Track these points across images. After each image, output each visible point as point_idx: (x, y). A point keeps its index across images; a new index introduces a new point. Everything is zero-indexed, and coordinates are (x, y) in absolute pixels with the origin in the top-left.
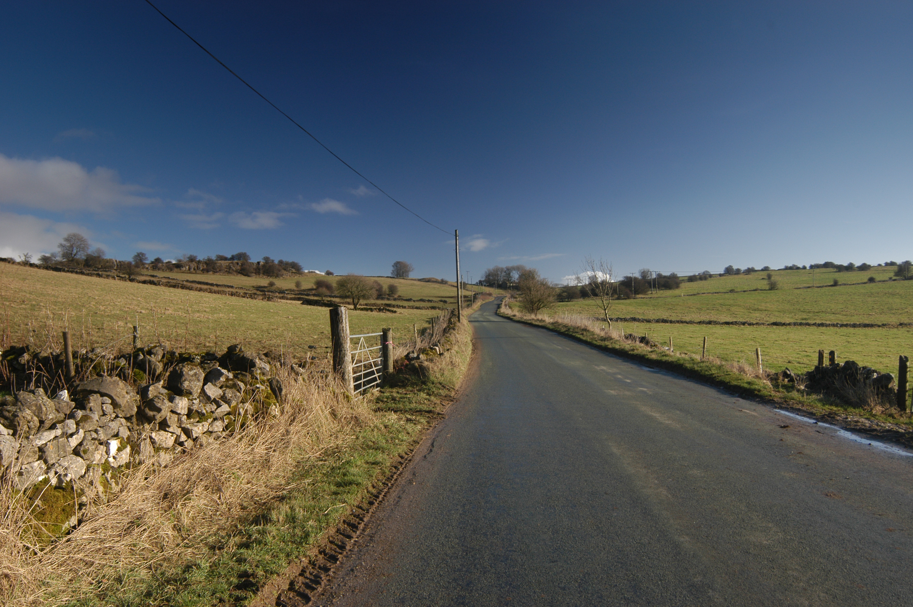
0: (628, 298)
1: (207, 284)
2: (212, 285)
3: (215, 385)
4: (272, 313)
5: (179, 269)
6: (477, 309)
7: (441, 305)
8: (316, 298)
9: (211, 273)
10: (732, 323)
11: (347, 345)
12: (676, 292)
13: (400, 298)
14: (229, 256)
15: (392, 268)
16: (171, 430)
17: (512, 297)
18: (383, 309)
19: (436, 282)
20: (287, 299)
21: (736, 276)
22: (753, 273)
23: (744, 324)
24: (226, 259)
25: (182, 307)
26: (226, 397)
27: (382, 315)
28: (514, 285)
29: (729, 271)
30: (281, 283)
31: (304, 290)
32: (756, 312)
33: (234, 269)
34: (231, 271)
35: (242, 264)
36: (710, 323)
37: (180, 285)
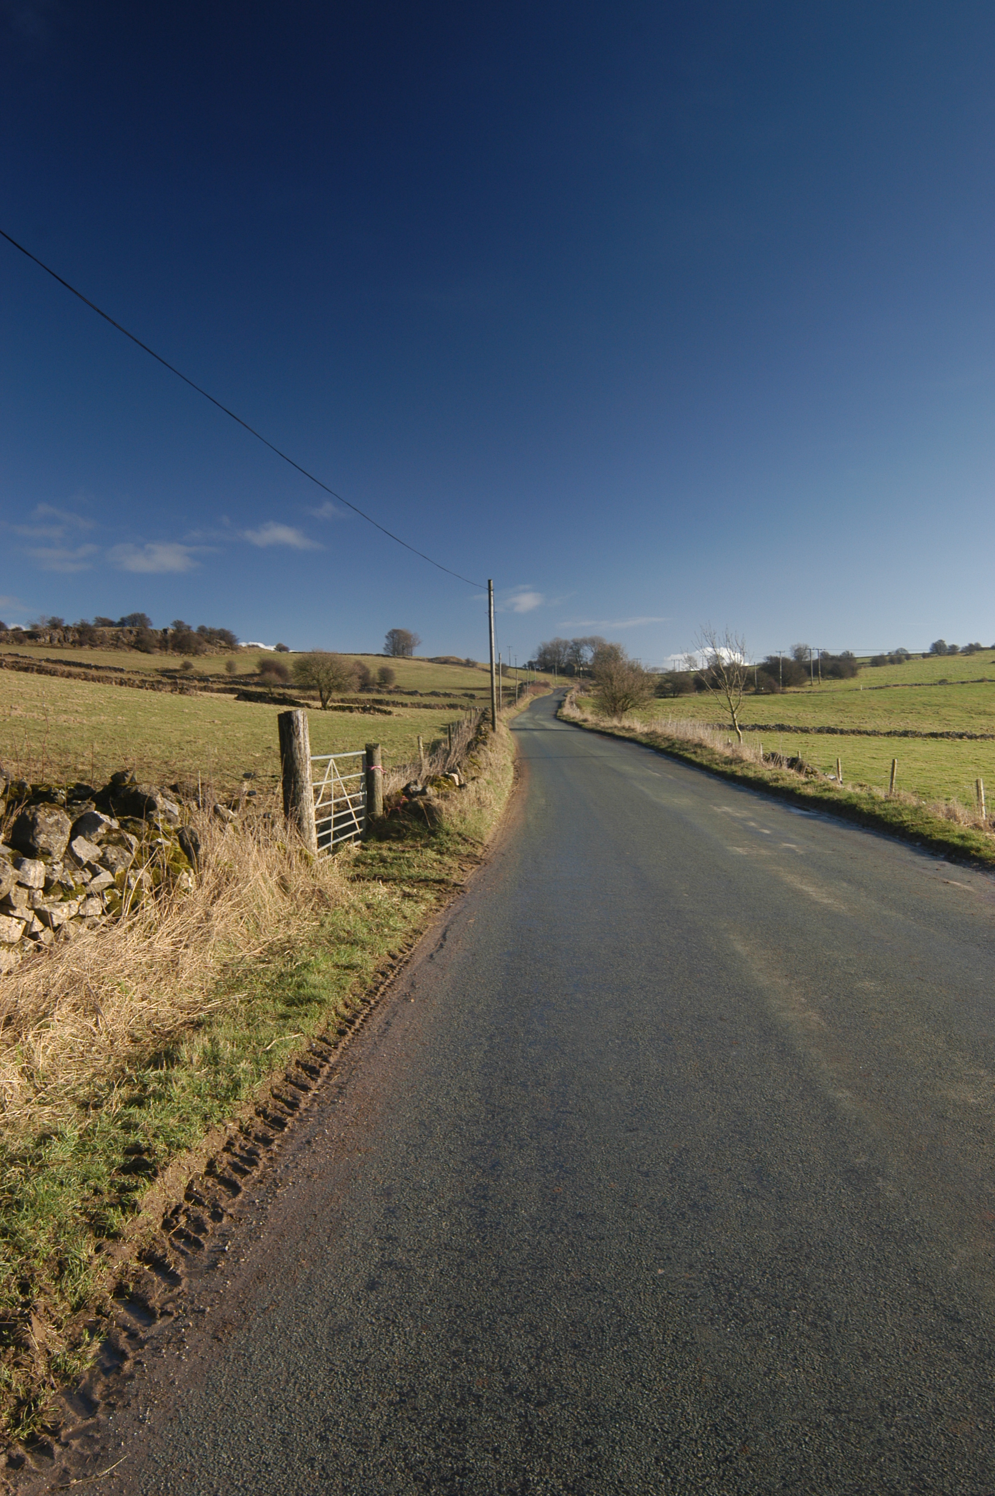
0: (773, 692)
1: (80, 665)
2: (88, 666)
3: (89, 840)
4: (187, 714)
5: (33, 640)
6: (524, 709)
7: (465, 701)
8: (259, 690)
9: (87, 647)
10: (942, 735)
11: (305, 773)
12: (851, 683)
13: (399, 690)
14: (117, 620)
15: (385, 641)
16: (17, 913)
17: (583, 688)
18: (370, 709)
19: (458, 663)
20: (212, 691)
21: (949, 658)
22: (977, 653)
23: (961, 736)
24: (111, 624)
25: (39, 705)
26: (108, 860)
27: (367, 716)
28: (586, 669)
29: (938, 649)
30: (202, 664)
31: (241, 677)
32: (982, 716)
33: (125, 640)
34: (119, 644)
35: (138, 632)
36: (905, 734)
37: (35, 668)
